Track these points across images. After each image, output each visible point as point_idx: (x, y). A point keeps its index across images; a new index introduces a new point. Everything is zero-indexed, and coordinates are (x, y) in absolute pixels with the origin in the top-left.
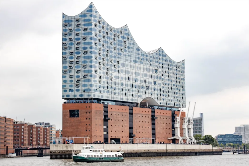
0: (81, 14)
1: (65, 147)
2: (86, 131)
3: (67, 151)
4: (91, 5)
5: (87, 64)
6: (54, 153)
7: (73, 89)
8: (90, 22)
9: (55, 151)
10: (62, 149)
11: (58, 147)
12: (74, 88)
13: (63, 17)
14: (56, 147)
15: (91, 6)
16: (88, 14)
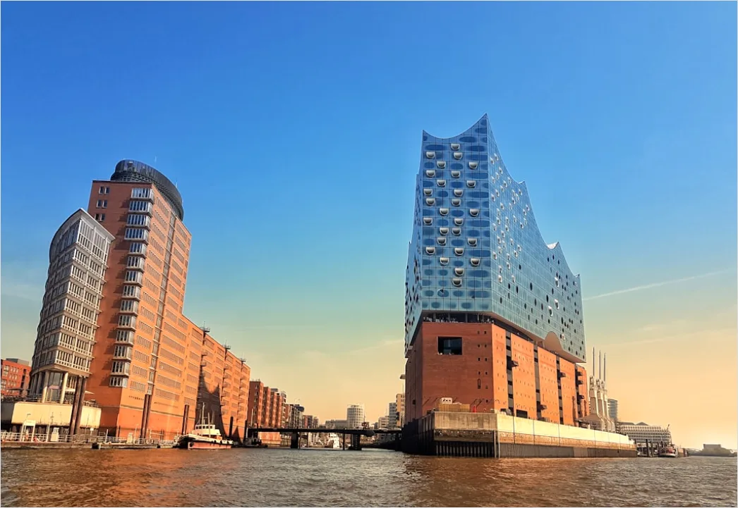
0: (462, 136)
1: (475, 421)
2: (479, 387)
3: (480, 433)
4: (484, 119)
5: (479, 237)
6: (445, 435)
7: (449, 290)
8: (483, 153)
9: (447, 430)
10: (468, 425)
11: (454, 419)
12: (451, 289)
13: (425, 138)
14: (450, 419)
15: (484, 122)
16: (478, 136)
